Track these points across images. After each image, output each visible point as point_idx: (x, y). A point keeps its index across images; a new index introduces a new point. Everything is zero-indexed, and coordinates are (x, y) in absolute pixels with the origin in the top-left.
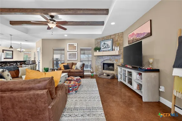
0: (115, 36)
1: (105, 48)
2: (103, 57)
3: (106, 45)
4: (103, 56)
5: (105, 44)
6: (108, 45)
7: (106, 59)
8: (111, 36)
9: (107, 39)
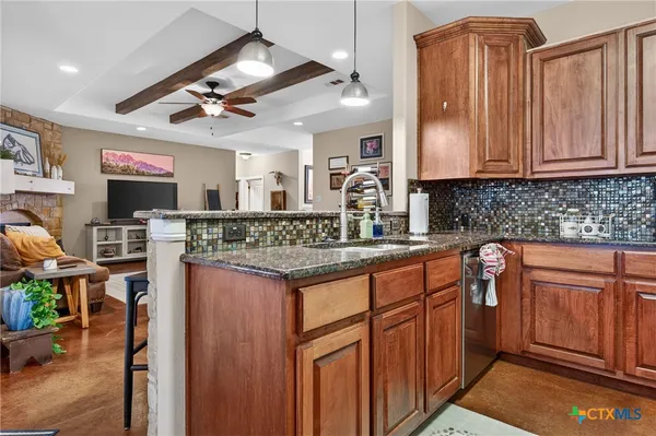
0: (45, 128)
3: (18, 148)
5: (13, 141)
6: (25, 151)
8: (30, 118)
9: (18, 124)
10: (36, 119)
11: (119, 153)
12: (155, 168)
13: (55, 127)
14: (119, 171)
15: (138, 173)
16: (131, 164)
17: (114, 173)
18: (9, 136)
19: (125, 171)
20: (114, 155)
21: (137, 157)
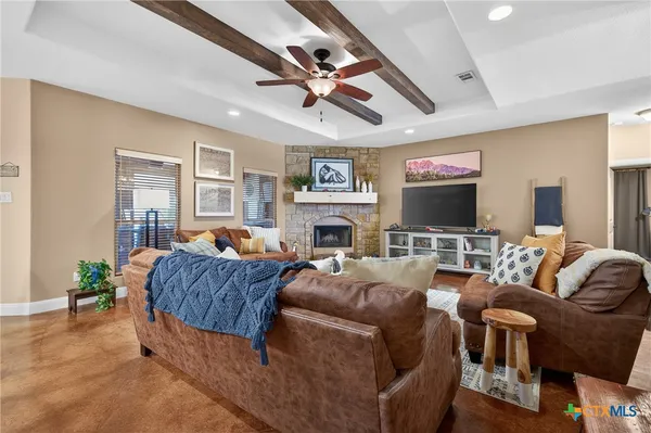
0: (360, 154)
1: (329, 181)
2: (320, 208)
3: (332, 173)
4: (317, 204)
5: (328, 169)
6: (338, 174)
7: (331, 214)
8: (346, 149)
9: (335, 156)
10: (352, 149)
11: (419, 161)
12: (457, 169)
13: (371, 151)
14: (420, 178)
15: (439, 178)
16: (431, 169)
17: (416, 181)
18: (325, 166)
19: (426, 177)
20: (416, 163)
21: (437, 161)
